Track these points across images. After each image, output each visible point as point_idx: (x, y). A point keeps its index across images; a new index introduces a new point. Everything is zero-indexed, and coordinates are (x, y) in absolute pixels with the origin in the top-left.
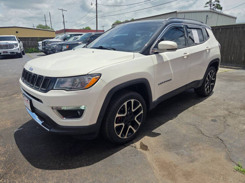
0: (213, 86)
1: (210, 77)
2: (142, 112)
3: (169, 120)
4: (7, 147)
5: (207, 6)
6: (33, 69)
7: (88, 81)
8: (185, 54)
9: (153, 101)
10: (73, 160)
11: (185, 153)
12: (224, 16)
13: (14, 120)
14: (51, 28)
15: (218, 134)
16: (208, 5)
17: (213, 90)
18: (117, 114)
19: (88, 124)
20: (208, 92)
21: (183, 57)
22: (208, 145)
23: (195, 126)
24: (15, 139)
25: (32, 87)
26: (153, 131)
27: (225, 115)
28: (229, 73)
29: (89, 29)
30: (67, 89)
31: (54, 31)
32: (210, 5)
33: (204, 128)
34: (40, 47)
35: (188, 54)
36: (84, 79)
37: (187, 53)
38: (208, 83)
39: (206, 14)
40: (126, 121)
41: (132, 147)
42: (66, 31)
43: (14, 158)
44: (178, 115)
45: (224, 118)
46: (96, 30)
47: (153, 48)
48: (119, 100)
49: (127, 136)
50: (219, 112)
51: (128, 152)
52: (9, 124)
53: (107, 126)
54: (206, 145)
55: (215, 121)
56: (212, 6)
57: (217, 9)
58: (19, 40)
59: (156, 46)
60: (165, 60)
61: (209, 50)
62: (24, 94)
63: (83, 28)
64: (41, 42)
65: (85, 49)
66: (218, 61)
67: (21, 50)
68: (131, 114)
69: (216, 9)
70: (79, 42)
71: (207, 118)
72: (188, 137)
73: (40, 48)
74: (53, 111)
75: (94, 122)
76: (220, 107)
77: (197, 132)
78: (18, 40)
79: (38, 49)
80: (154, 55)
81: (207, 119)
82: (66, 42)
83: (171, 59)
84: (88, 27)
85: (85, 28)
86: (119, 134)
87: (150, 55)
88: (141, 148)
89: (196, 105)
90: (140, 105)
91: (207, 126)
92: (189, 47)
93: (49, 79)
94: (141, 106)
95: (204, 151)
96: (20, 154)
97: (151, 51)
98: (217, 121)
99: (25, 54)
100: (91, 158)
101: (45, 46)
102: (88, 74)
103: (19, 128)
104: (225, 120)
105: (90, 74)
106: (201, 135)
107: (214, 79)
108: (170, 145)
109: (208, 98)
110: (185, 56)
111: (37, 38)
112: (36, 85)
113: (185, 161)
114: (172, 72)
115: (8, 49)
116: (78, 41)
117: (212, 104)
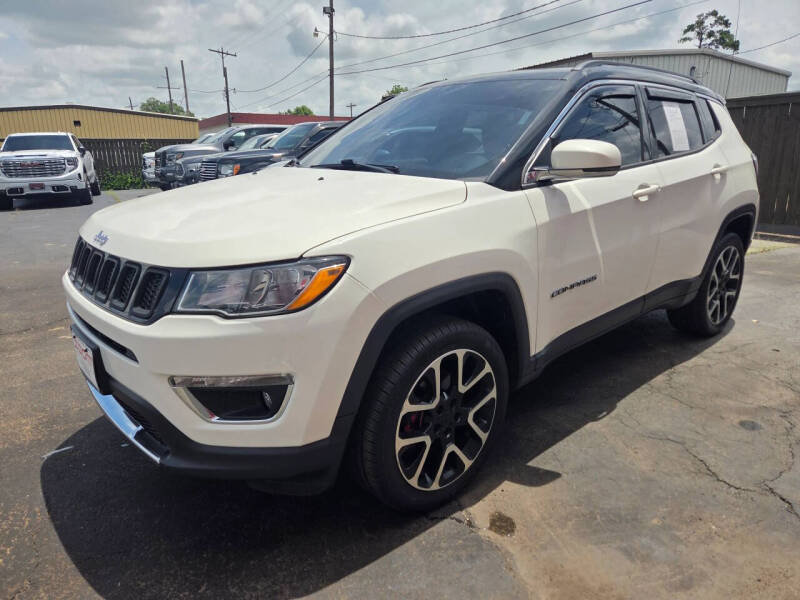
0: (732, 301)
1: (725, 268)
2: (493, 394)
3: (587, 423)
4: (13, 515)
5: (690, 39)
6: (106, 239)
7: (304, 282)
8: (641, 187)
9: (532, 353)
10: (244, 573)
11: (659, 552)
12: (746, 68)
13: (44, 417)
14: (185, 110)
15: (771, 478)
16: (691, 34)
17: (733, 316)
18: (407, 402)
19: (298, 442)
20: (718, 322)
21: (636, 197)
22: (739, 521)
23: (683, 443)
24: (43, 487)
25: (100, 302)
26: (530, 464)
27: (786, 404)
28: (777, 257)
29: (306, 114)
30: (226, 313)
31: (196, 120)
32: (700, 34)
33: (715, 453)
34: (148, 170)
35: (653, 187)
36: (288, 275)
37: (648, 183)
38: (716, 289)
39: (689, 62)
40: (437, 427)
41: (460, 521)
42: (232, 118)
43: (33, 561)
44: (618, 405)
45: (785, 415)
46: (328, 115)
47: (536, 165)
48: (414, 353)
49: (441, 484)
50: (762, 393)
51: (443, 545)
52: (27, 430)
53: (368, 446)
54: (733, 521)
55: (753, 427)
56: (704, 36)
57: (721, 47)
58: (82, 147)
59: (545, 160)
60: (574, 209)
61: (723, 174)
62: (74, 328)
63: (289, 111)
64: (153, 154)
65: (294, 169)
66: (751, 214)
67: (88, 179)
68: (452, 402)
69: (717, 47)
70: (275, 155)
71: (724, 416)
72: (661, 488)
73: (150, 173)
74: (174, 393)
75: (324, 432)
76: (764, 374)
77: (692, 469)
78: (79, 149)
79: (144, 177)
80: (537, 191)
81: (722, 418)
82: (232, 152)
83: (594, 205)
84: (304, 108)
85: (293, 110)
86: (410, 476)
87: (522, 189)
88: (490, 528)
89: (679, 368)
90: (488, 369)
91: (726, 446)
92: (654, 162)
93: (161, 276)
94: (490, 373)
95: (725, 542)
96: (58, 544)
97: (526, 174)
98: (761, 428)
99: (102, 192)
100: (310, 565)
101: (164, 165)
102: (301, 258)
103: (61, 443)
104: (789, 425)
105: (311, 258)
106: (707, 479)
107: (737, 277)
108: (598, 517)
109: (718, 344)
110: (642, 195)
111: (139, 141)
112: (114, 298)
113: (661, 582)
114: (600, 252)
115: (45, 175)
116: (272, 149)
117: (734, 366)
